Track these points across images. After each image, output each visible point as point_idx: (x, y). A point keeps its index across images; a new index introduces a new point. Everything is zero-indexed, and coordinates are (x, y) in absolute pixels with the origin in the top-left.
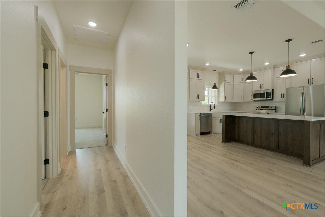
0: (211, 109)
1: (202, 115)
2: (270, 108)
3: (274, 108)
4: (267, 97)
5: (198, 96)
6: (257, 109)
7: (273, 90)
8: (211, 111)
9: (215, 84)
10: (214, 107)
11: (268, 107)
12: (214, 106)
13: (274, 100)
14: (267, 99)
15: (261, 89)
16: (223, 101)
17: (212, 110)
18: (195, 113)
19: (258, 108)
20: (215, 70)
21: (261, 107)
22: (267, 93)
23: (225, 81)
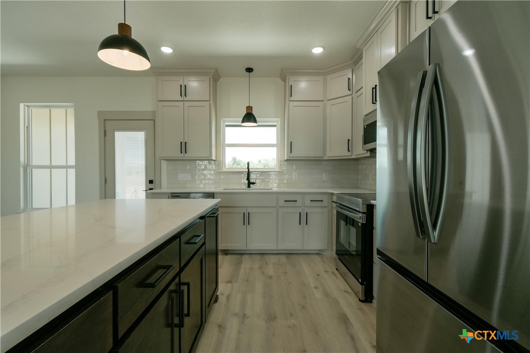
5: (184, 147)
8: (249, 187)
9: (249, 108)
15: (375, 107)
16: (286, 158)
17: (254, 183)
20: (249, 70)
23: (291, 99)
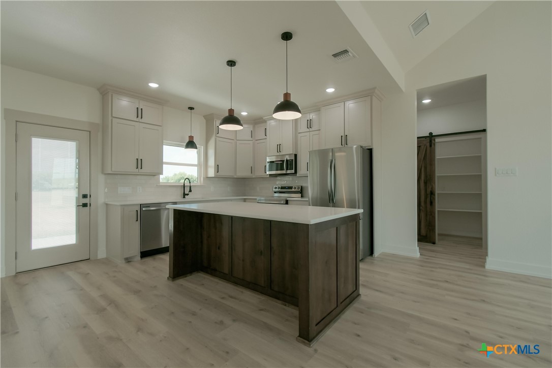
0: (186, 193)
1: (144, 209)
2: (293, 190)
3: (300, 190)
4: (287, 169)
5: (139, 163)
6: (275, 193)
7: (296, 155)
8: (184, 197)
9: (191, 137)
10: (190, 189)
11: (291, 188)
12: (190, 187)
13: (298, 175)
14: (288, 173)
15: (278, 154)
16: (214, 176)
17: (188, 195)
18: (121, 205)
19: (277, 190)
20: (191, 108)
21: (282, 188)
22: (287, 160)
23: (218, 135)
